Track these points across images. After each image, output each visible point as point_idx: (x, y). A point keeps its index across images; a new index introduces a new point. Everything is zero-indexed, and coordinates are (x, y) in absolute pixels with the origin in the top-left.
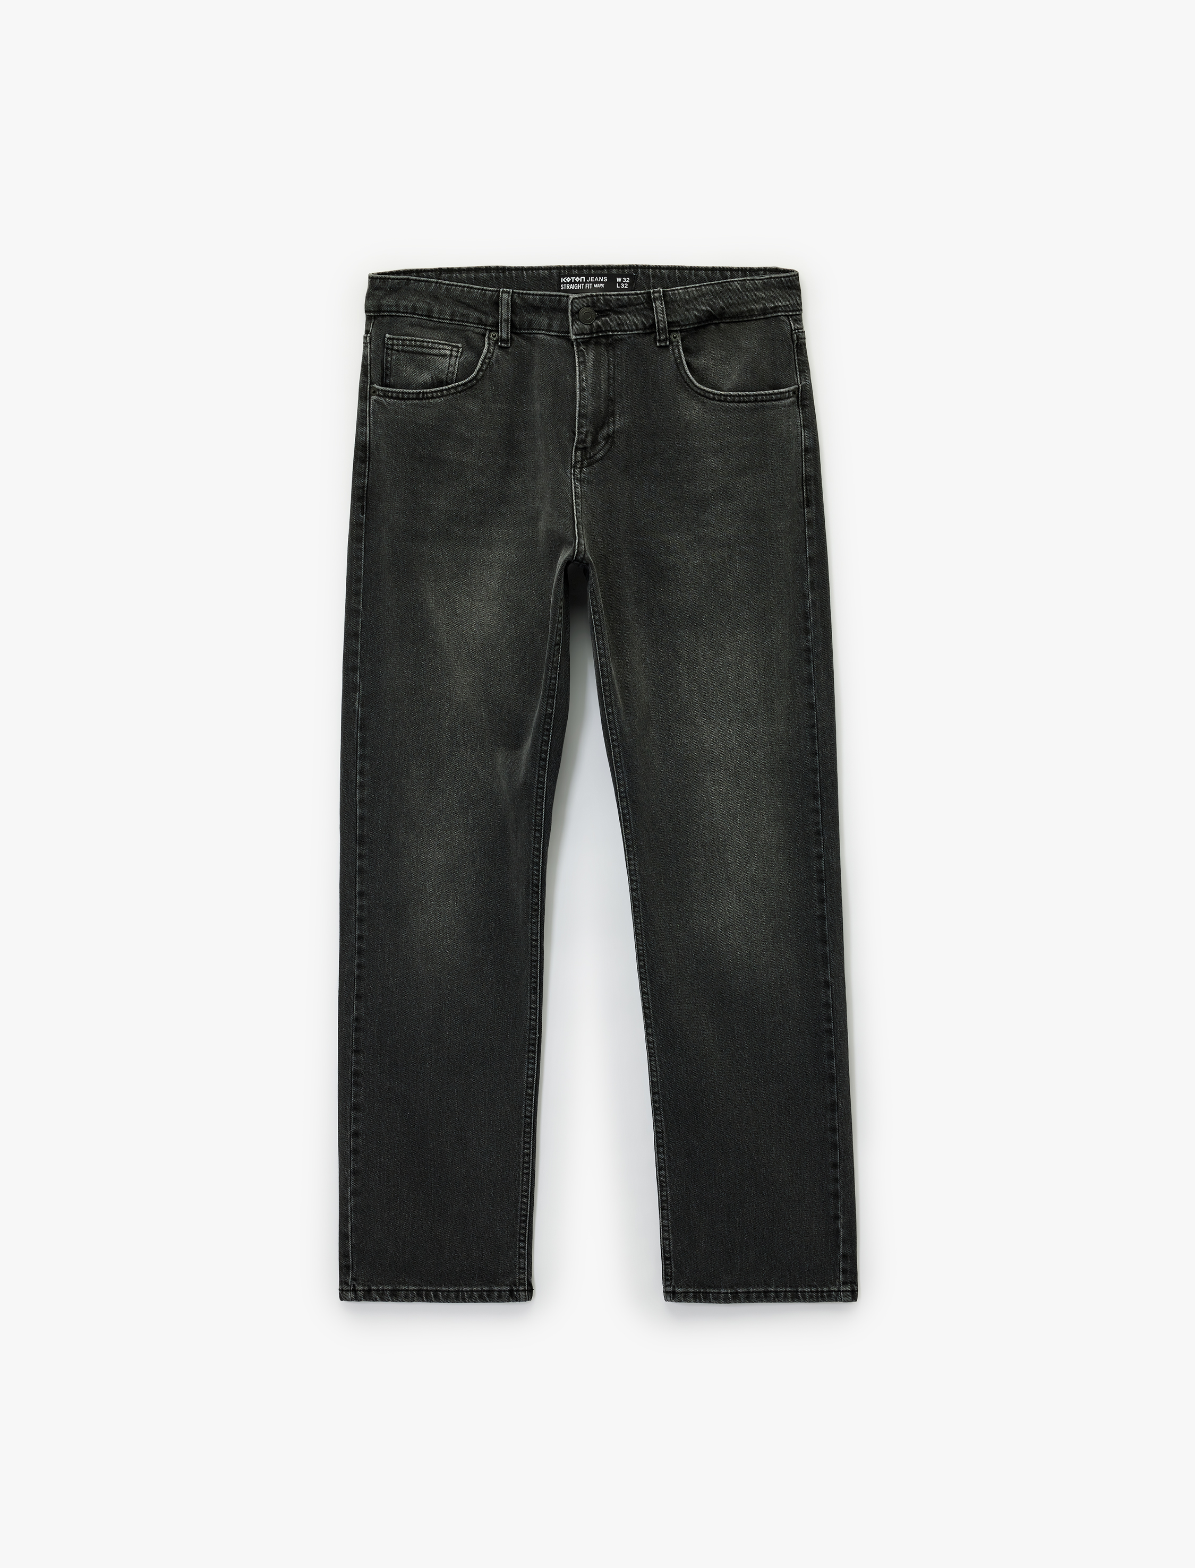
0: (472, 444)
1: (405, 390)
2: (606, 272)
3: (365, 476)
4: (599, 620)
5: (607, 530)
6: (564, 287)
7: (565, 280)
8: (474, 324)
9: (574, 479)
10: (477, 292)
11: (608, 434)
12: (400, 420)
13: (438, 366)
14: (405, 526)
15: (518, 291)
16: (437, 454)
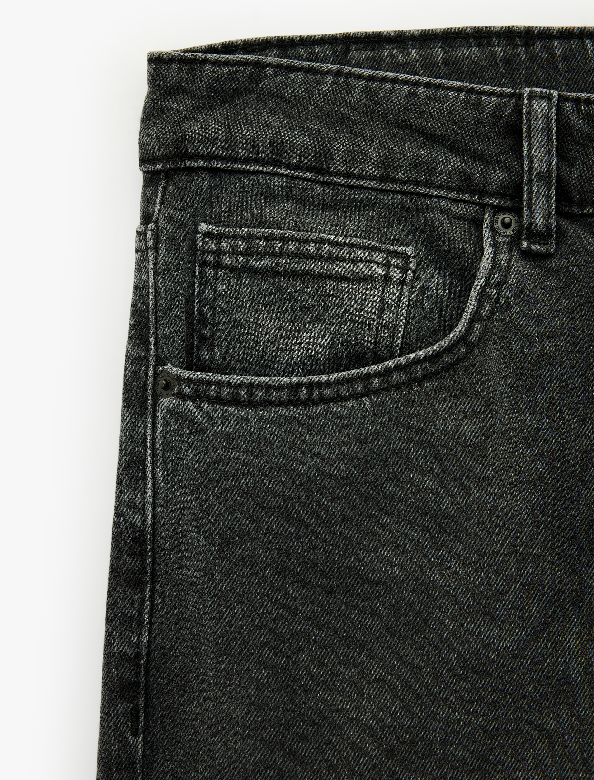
1: (256, 379)
3: (140, 624)
8: (449, 189)
10: (457, 98)
12: (243, 466)
13: (349, 310)
14: (261, 775)
15: (573, 94)
16: (352, 562)
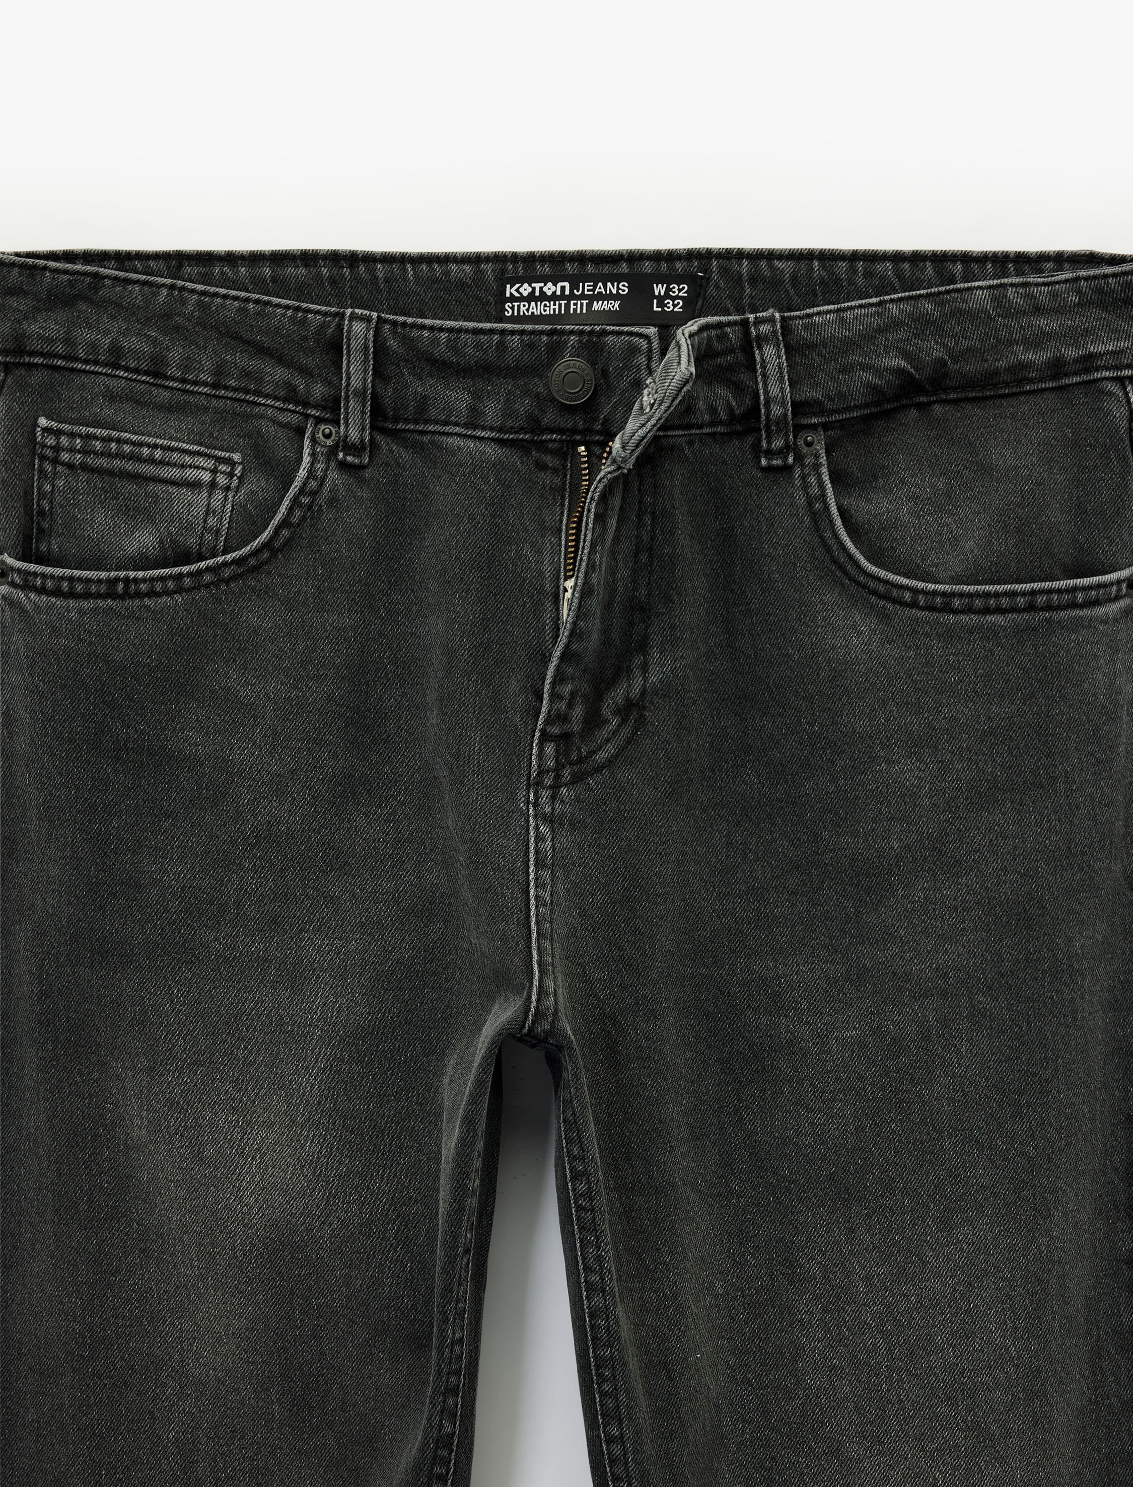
0: (255, 717)
1: (77, 573)
2: (624, 268)
4: (589, 1195)
5: (620, 948)
6: (512, 308)
7: (517, 290)
8: (276, 398)
9: (536, 817)
10: (284, 315)
11: (628, 699)
12: (64, 652)
13: (178, 512)
14: (74, 926)
15: (392, 317)
16: (161, 741)
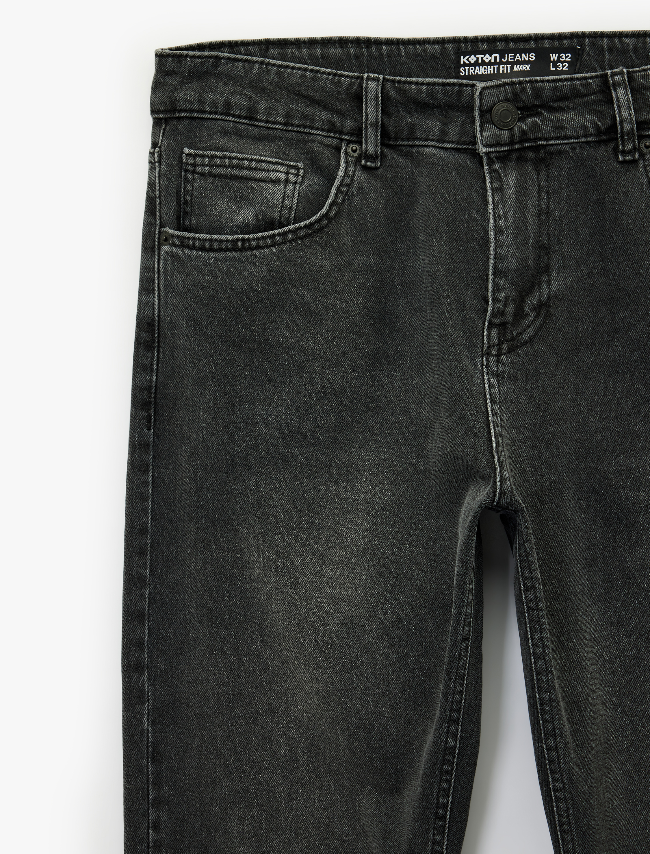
0: (321, 320)
1: (214, 237)
2: (532, 44)
3: (152, 370)
4: (535, 600)
5: (540, 452)
6: (465, 70)
7: (468, 60)
8: (323, 130)
9: (488, 374)
10: (327, 79)
11: (540, 301)
12: (207, 284)
13: (266, 198)
14: (216, 448)
15: (391, 78)
16: (265, 336)
